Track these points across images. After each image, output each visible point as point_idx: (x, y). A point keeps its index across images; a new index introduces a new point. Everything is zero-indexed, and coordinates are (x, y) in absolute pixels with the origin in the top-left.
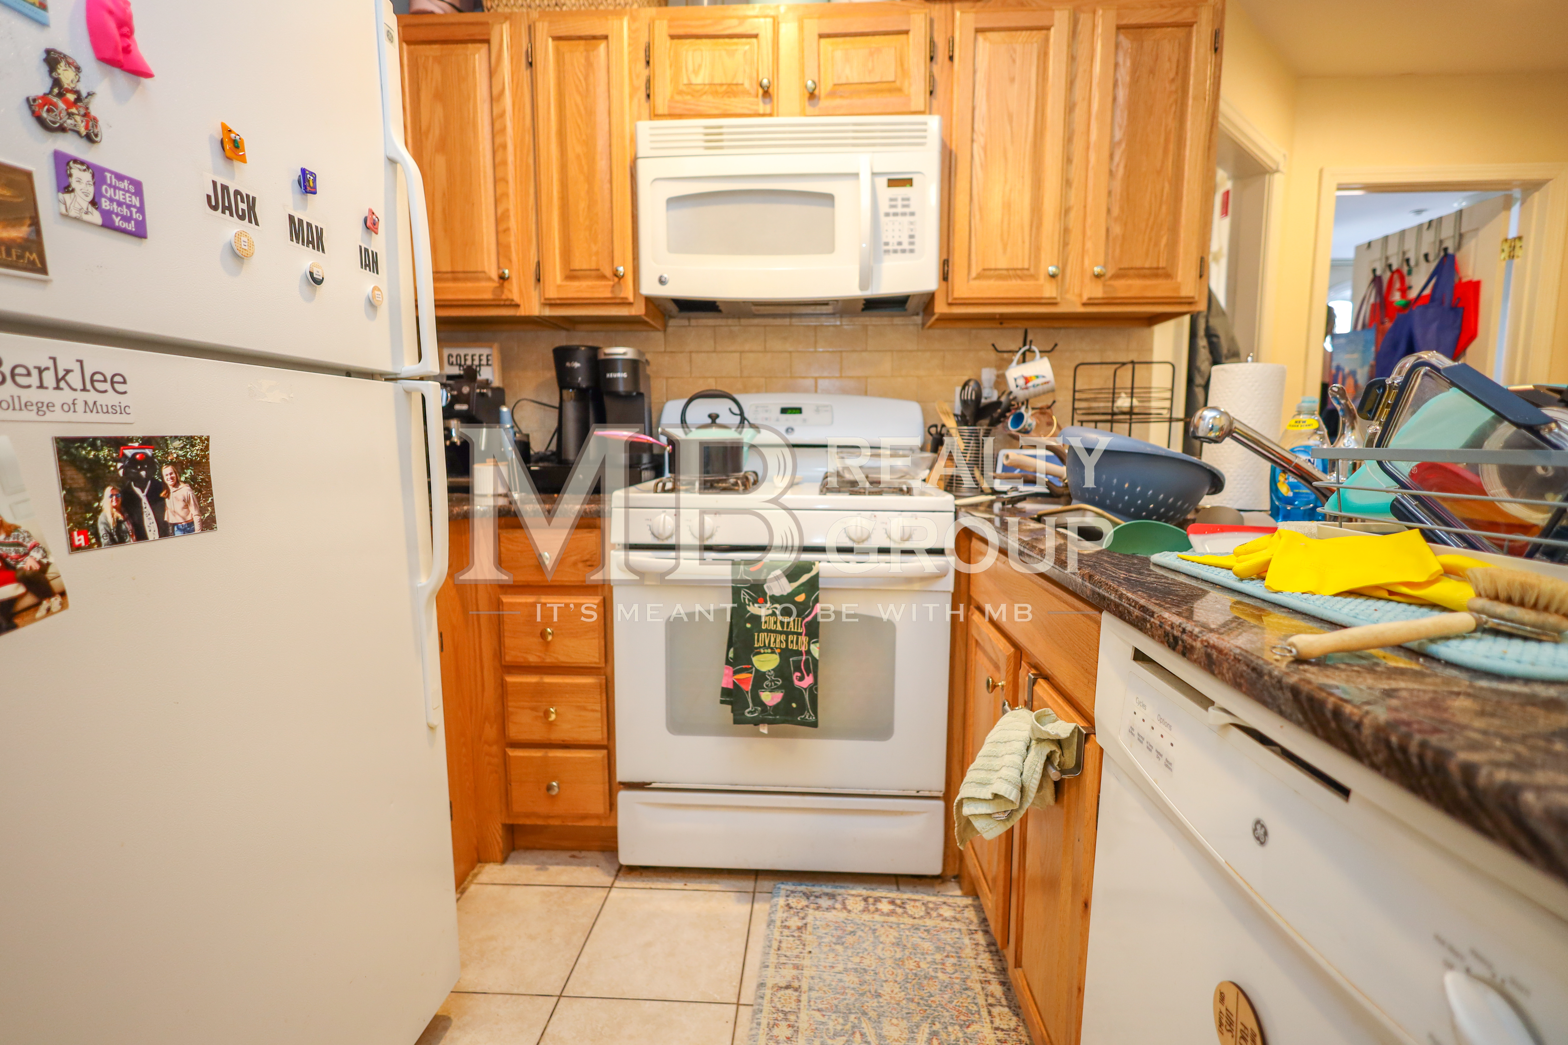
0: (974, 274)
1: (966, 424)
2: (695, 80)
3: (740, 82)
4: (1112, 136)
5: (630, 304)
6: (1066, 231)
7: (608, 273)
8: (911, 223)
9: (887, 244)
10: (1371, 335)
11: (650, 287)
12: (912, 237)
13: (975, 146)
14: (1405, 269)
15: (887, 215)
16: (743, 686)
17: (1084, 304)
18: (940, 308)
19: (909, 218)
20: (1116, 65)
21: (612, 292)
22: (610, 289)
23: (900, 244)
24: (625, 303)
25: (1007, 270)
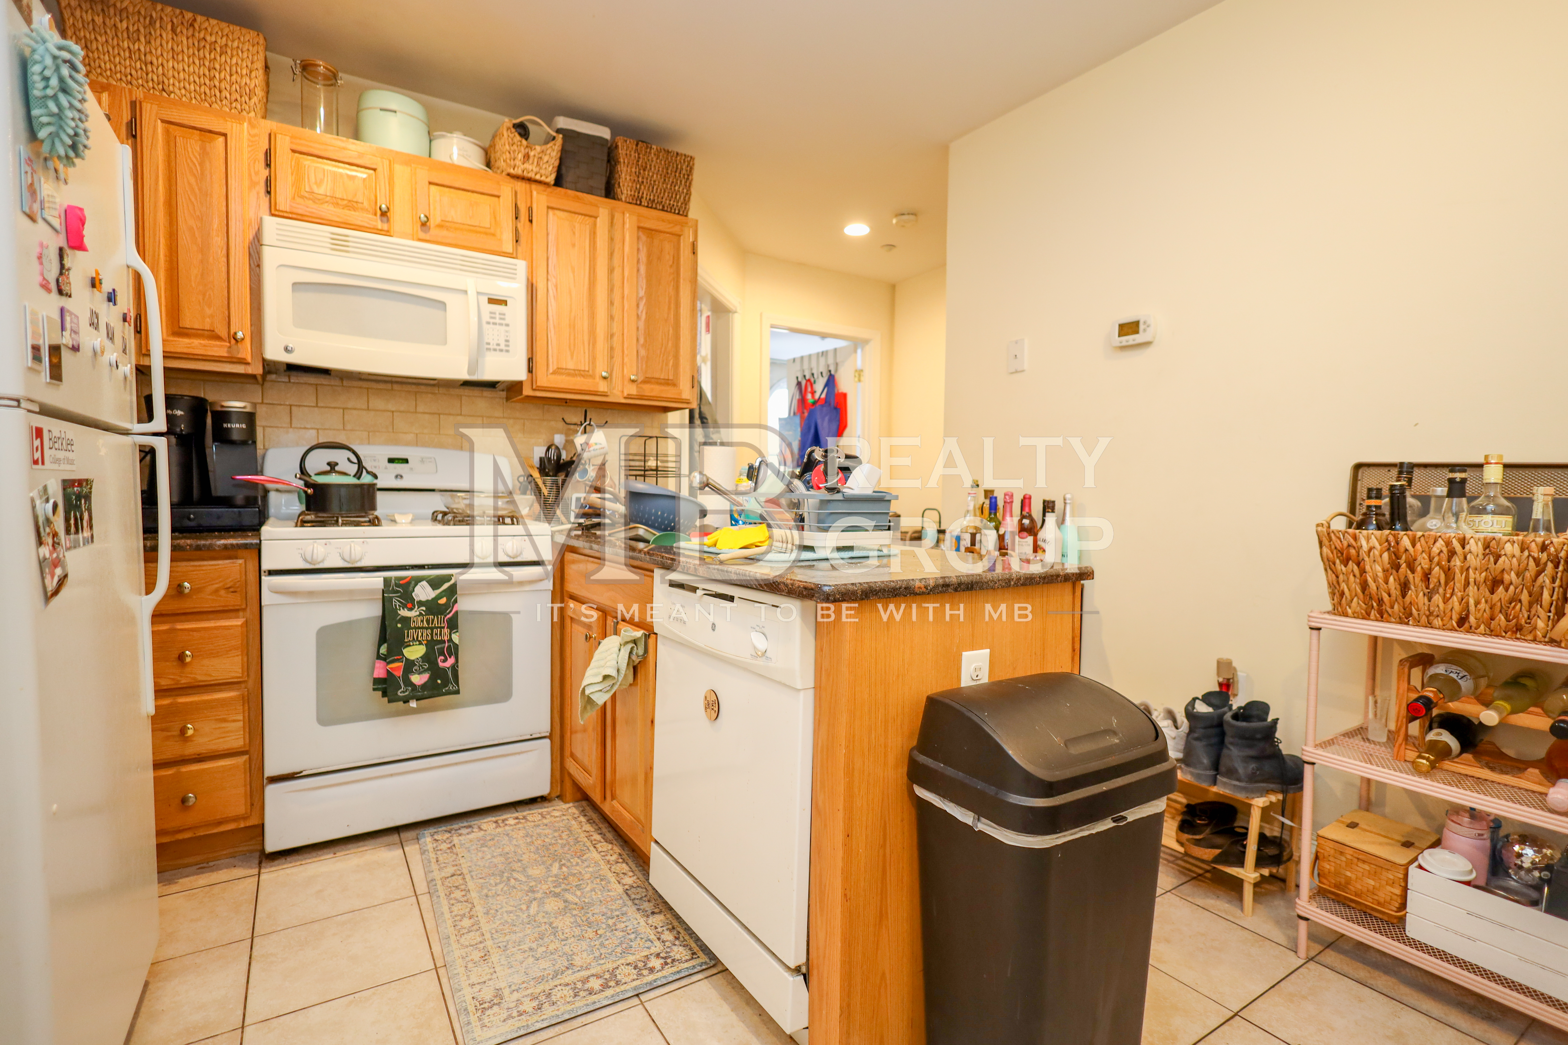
0: (551, 371)
1: (547, 475)
2: (316, 190)
3: (360, 201)
4: (637, 293)
5: (248, 364)
6: (612, 349)
7: (223, 333)
8: (507, 332)
9: (488, 344)
10: (797, 420)
11: (274, 352)
12: (507, 341)
13: (549, 283)
14: (812, 380)
15: (488, 323)
16: (396, 673)
17: (625, 398)
18: (527, 391)
19: (504, 328)
20: (638, 249)
21: (228, 352)
22: (226, 349)
23: (498, 345)
24: (242, 362)
25: (574, 370)
